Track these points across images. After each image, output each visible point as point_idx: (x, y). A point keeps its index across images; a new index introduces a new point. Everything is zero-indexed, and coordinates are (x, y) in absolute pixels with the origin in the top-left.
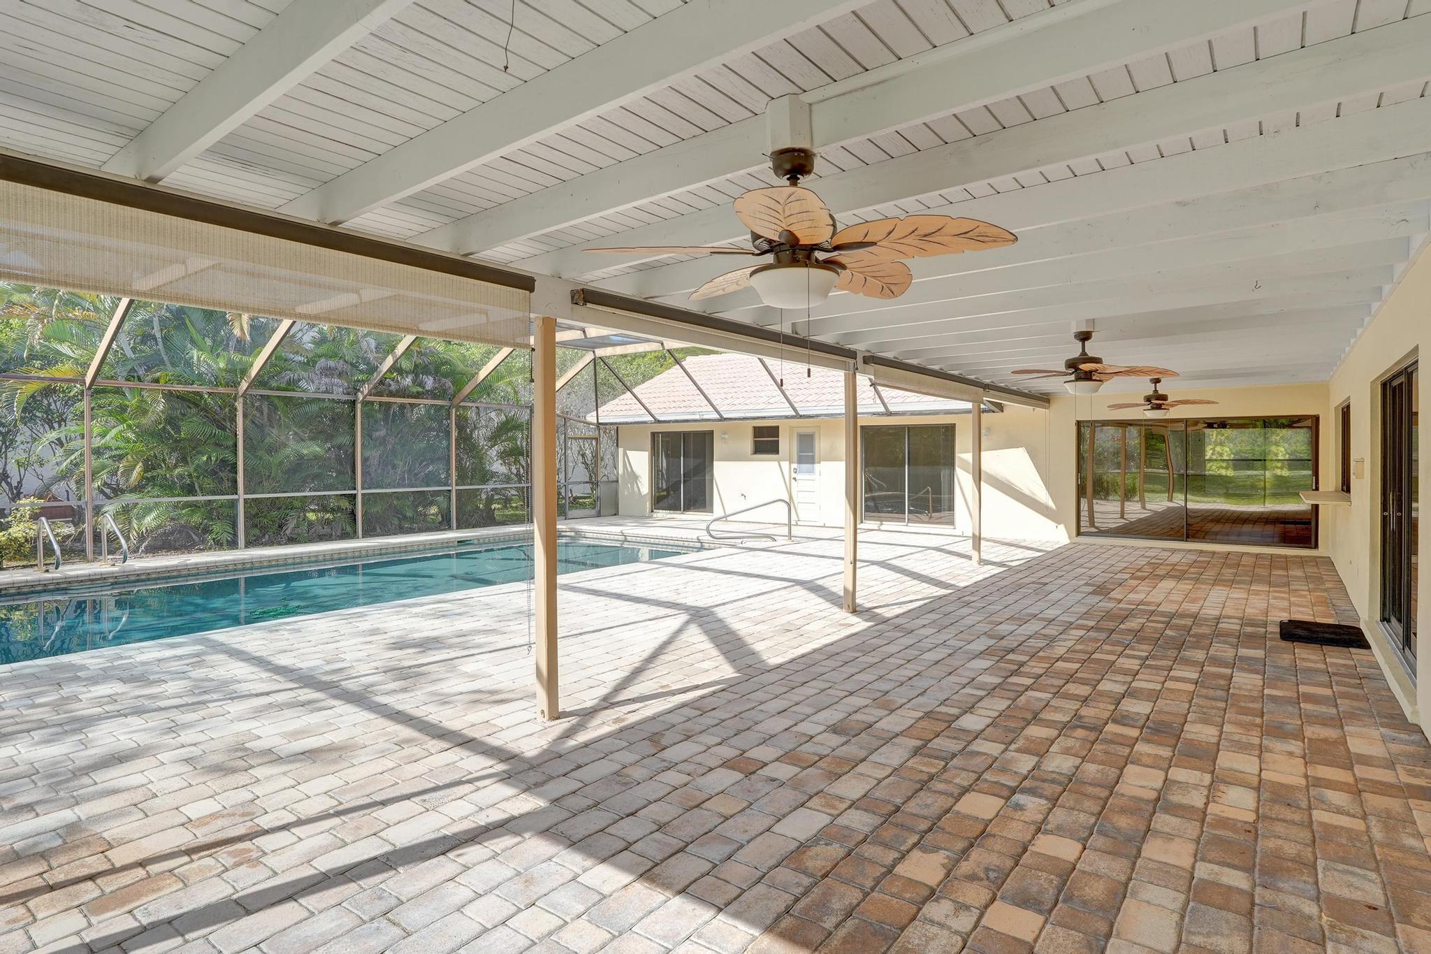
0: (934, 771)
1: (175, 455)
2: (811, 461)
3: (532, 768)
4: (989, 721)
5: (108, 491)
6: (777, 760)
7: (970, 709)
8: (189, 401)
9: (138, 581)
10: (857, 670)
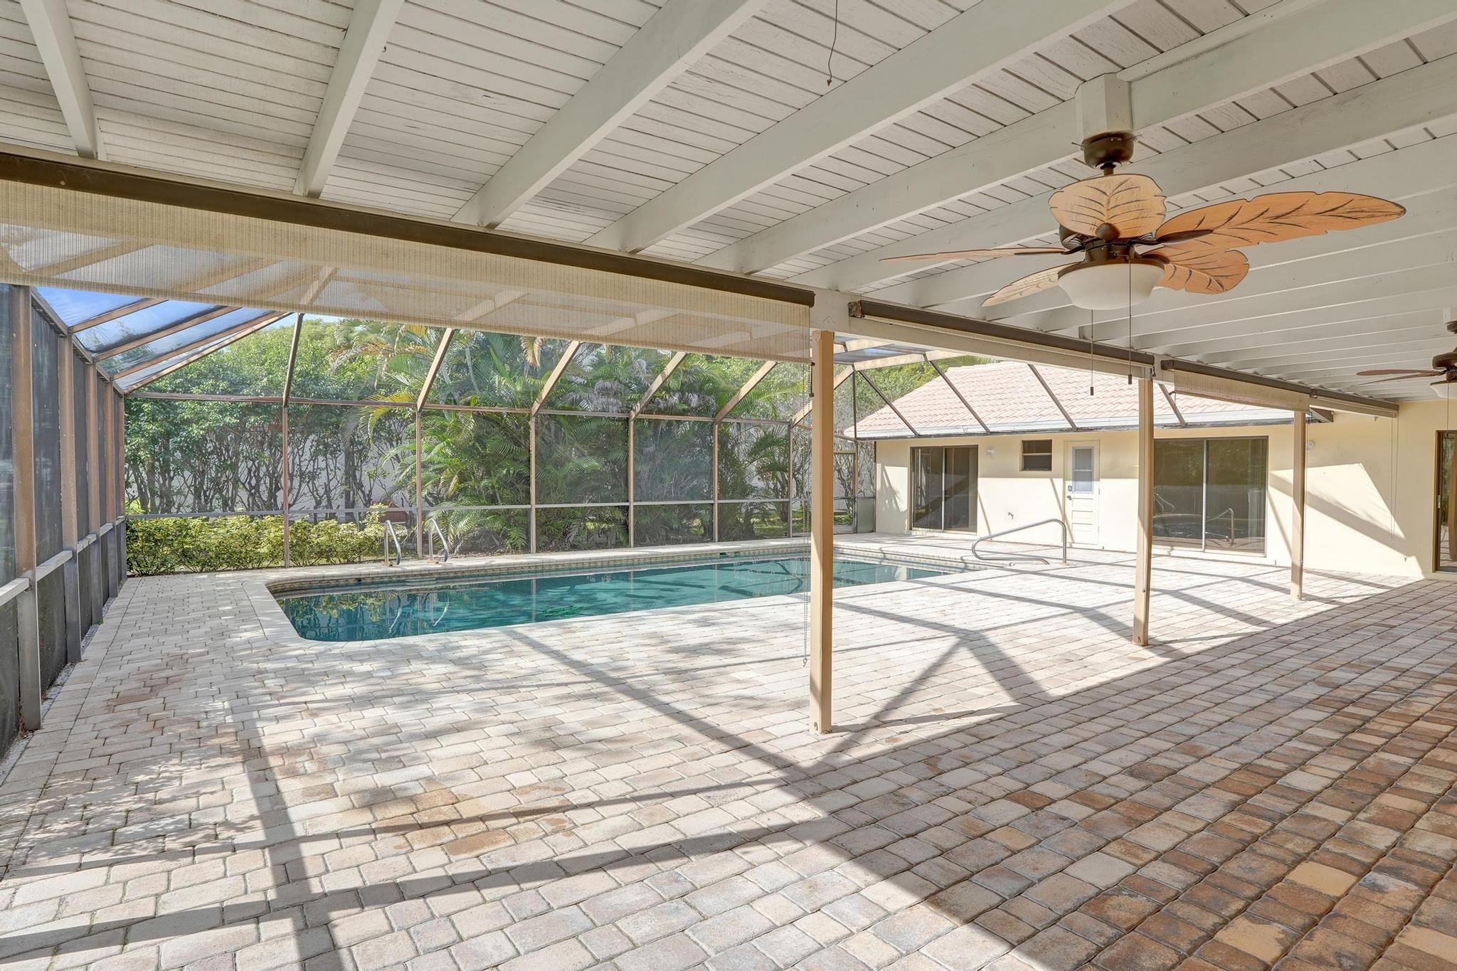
0: (1257, 831)
1: (482, 468)
2: (1090, 478)
3: (808, 778)
4: (1327, 782)
5: (431, 499)
6: (1067, 797)
7: (1301, 765)
8: (492, 421)
9: (456, 577)
10: (1154, 710)
